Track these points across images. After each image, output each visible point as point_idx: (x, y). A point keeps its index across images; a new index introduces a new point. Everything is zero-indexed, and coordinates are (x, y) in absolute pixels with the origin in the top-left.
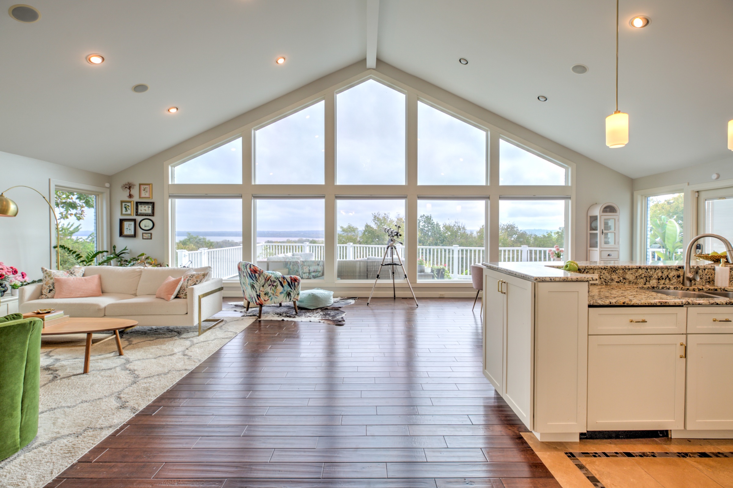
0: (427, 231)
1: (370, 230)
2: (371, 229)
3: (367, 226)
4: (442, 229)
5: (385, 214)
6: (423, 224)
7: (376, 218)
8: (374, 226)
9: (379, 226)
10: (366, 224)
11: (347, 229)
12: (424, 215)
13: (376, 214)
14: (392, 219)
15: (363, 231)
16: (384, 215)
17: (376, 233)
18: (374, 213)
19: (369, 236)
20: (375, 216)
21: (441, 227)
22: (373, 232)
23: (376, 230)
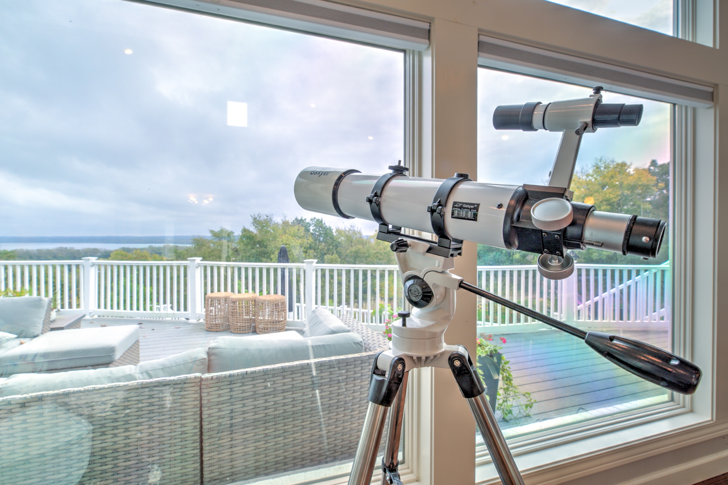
0: (318, 236)
1: (248, 235)
2: (250, 234)
3: (245, 230)
4: (335, 234)
5: (267, 216)
6: (314, 228)
7: (256, 221)
8: (253, 229)
9: (260, 231)
10: (242, 227)
11: (219, 233)
12: (315, 218)
13: (256, 216)
14: (276, 222)
15: (240, 237)
16: (265, 217)
17: (256, 239)
18: (253, 215)
19: (248, 242)
20: (255, 219)
21: (334, 231)
22: (253, 237)
23: (256, 235)
